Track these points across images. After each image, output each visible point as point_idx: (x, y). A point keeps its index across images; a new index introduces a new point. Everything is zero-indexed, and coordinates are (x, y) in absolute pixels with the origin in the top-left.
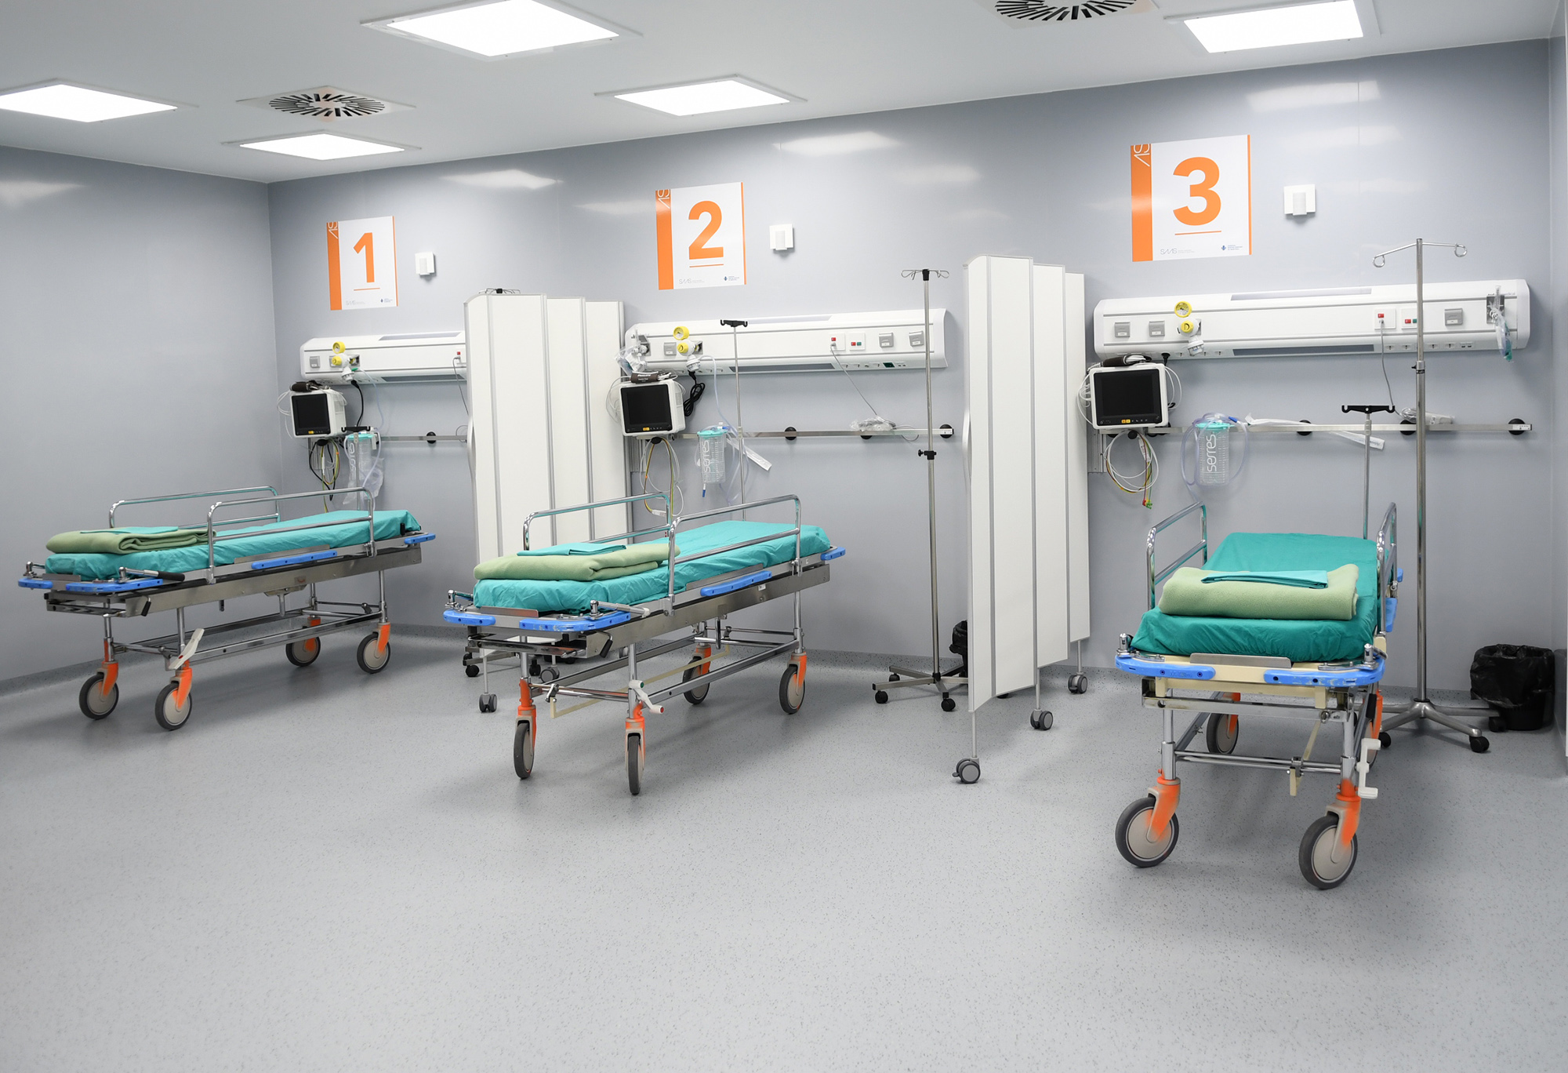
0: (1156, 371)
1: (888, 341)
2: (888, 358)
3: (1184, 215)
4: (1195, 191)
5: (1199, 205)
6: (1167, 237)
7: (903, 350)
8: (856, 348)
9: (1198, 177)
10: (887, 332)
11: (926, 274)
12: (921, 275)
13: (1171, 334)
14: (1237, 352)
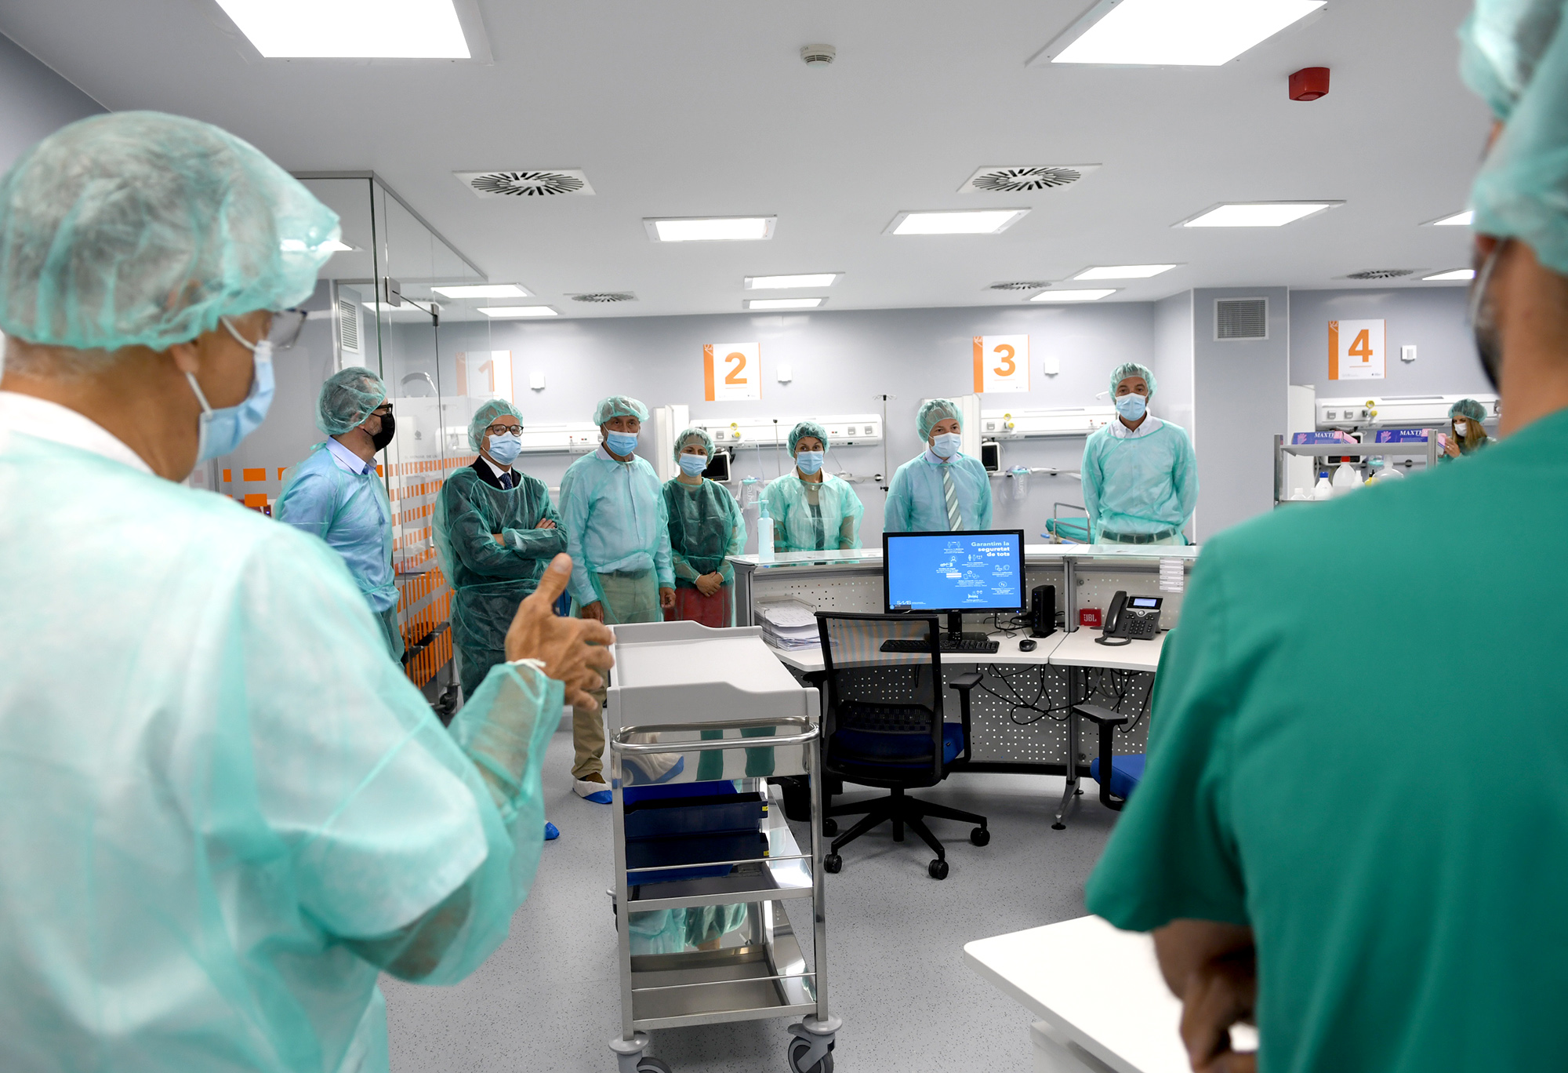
0: (996, 446)
1: (852, 430)
2: (850, 440)
3: (998, 371)
4: (1004, 360)
5: (1005, 367)
6: (991, 382)
7: (860, 435)
8: (835, 434)
9: (1005, 353)
10: (851, 426)
11: (885, 398)
12: (882, 398)
13: (998, 428)
14: (1026, 437)
